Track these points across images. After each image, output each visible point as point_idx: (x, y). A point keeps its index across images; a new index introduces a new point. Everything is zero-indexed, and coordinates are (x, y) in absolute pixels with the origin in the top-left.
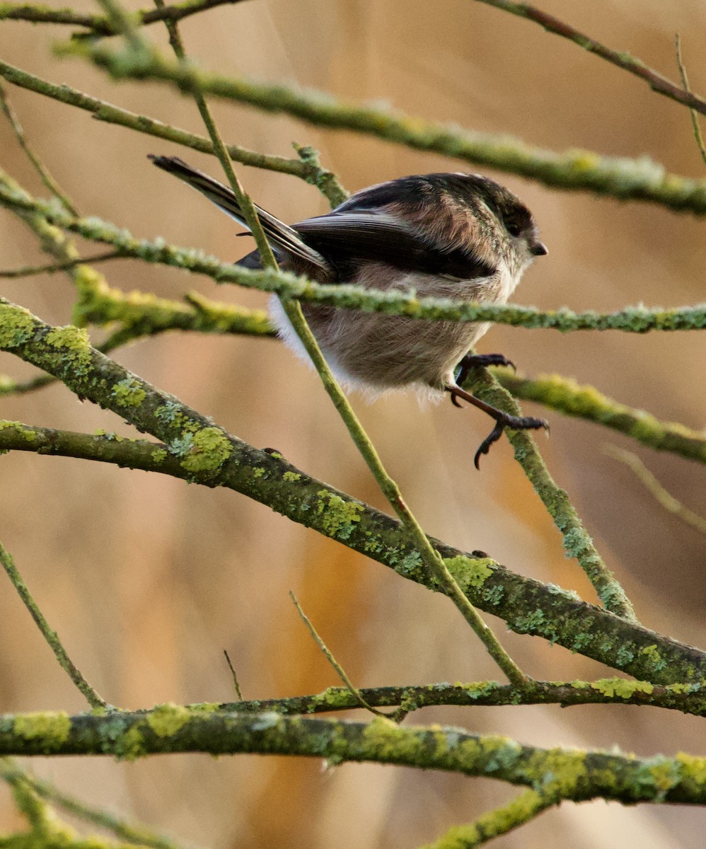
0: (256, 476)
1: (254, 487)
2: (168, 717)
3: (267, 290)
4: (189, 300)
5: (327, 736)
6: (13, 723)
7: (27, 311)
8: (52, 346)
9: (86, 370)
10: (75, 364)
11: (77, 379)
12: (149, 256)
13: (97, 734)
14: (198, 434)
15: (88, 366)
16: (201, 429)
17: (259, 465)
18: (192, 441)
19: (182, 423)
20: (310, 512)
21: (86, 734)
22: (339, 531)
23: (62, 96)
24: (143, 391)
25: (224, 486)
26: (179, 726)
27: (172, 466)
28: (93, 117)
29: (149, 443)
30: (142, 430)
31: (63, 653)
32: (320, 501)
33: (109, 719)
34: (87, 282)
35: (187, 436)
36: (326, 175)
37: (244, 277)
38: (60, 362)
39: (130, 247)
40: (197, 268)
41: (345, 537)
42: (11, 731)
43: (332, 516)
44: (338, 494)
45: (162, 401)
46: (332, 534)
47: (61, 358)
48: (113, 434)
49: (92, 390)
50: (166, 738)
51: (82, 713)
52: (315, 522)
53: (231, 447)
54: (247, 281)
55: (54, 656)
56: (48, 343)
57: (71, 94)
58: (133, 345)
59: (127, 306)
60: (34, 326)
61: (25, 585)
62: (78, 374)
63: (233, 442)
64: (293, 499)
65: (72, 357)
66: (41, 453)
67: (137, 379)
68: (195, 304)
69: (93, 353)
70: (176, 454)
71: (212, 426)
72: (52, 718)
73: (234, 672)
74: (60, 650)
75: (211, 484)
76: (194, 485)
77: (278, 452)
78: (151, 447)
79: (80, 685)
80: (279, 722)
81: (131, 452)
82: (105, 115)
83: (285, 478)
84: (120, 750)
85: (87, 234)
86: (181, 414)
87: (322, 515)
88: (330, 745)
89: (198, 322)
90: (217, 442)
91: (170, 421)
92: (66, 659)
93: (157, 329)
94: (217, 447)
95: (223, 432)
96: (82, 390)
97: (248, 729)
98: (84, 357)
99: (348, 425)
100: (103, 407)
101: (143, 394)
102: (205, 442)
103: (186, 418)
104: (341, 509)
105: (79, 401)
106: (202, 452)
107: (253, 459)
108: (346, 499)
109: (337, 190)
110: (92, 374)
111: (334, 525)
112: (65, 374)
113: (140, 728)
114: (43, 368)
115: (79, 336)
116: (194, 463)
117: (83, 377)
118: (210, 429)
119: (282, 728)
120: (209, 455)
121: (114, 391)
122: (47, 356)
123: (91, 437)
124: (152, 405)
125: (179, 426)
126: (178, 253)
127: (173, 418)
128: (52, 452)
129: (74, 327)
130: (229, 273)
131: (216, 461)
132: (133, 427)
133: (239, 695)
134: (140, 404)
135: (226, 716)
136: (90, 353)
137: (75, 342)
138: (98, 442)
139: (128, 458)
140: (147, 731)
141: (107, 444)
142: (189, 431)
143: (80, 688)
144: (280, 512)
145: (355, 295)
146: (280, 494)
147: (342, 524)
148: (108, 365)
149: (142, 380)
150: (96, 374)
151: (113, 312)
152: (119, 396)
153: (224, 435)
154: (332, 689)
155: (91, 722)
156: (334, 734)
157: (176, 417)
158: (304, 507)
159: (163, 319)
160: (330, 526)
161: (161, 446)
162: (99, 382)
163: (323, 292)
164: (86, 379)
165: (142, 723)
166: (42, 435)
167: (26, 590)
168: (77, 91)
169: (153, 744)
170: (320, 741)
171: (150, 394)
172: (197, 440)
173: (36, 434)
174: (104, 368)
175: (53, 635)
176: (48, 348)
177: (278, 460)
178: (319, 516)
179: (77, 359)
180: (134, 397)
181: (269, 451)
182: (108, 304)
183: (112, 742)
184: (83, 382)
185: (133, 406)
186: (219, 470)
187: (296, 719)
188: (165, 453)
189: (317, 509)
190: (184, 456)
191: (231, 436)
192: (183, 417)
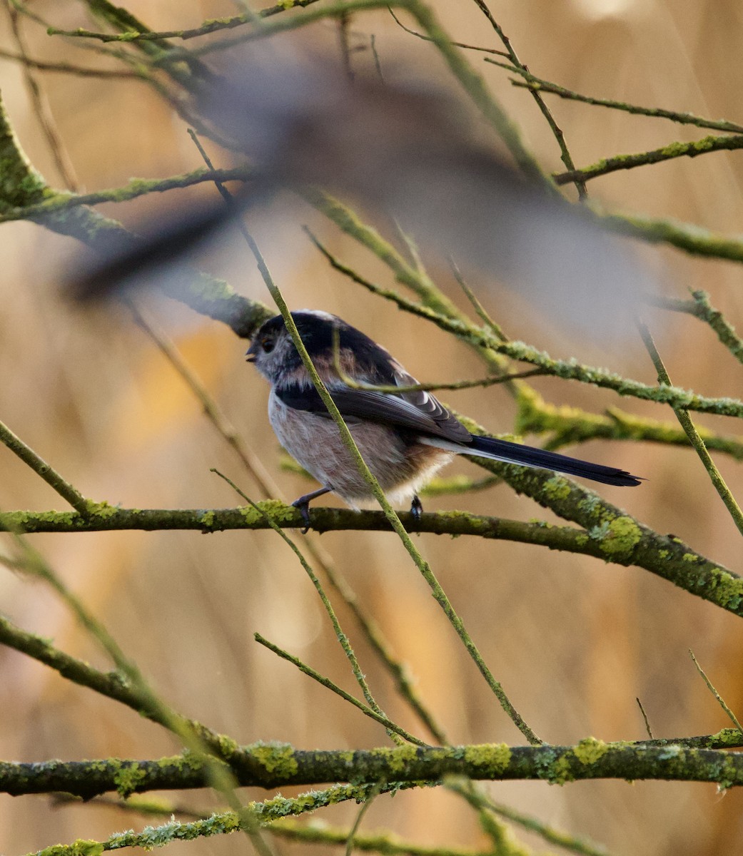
0: (661, 557)
1: (660, 566)
2: (590, 748)
3: (662, 401)
4: (608, 413)
5: (719, 765)
6: (464, 753)
7: (472, 421)
11: (516, 475)
12: (564, 373)
13: (533, 762)
14: (614, 522)
16: (615, 518)
17: (664, 548)
18: (608, 528)
19: (601, 513)
20: (705, 587)
21: (524, 762)
22: (729, 602)
25: (636, 565)
26: (599, 756)
27: (593, 549)
29: (574, 530)
30: (568, 519)
31: (506, 700)
32: (713, 578)
33: (543, 750)
34: (525, 399)
35: (605, 524)
36: (715, 313)
37: (642, 390)
39: (548, 365)
40: (604, 383)
41: (735, 607)
42: (462, 759)
43: (724, 590)
44: (728, 572)
45: (584, 496)
46: (724, 605)
48: (544, 522)
49: (528, 486)
50: (589, 765)
51: (520, 745)
52: (710, 595)
53: (640, 533)
54: (645, 394)
55: (499, 703)
59: (559, 419)
61: (473, 644)
63: (642, 529)
64: (691, 576)
66: (486, 537)
67: (563, 477)
68: (614, 417)
70: (595, 539)
72: (496, 748)
73: (645, 716)
74: (503, 698)
75: (626, 563)
76: (611, 564)
77: (678, 538)
78: (575, 533)
79: (520, 726)
80: (680, 753)
81: (558, 537)
83: (685, 559)
84: (551, 776)
85: (513, 355)
86: (599, 506)
87: (715, 589)
88: (722, 772)
89: (617, 432)
90: (629, 530)
91: (590, 511)
92: (508, 705)
93: (584, 438)
94: (629, 533)
95: (634, 521)
96: (519, 486)
97: (655, 758)
99: (732, 514)
101: (569, 489)
102: (620, 529)
103: (604, 509)
104: (731, 584)
105: (516, 495)
106: (617, 537)
107: (658, 544)
108: (735, 576)
109: (723, 326)
111: (726, 597)
112: (505, 474)
113: (567, 757)
116: (610, 546)
117: (519, 475)
118: (624, 518)
119: (683, 757)
120: (623, 539)
121: (544, 487)
123: (526, 525)
124: (575, 499)
125: (598, 515)
126: (587, 371)
127: (593, 510)
128: (496, 537)
129: (511, 435)
130: (630, 387)
131: (629, 544)
133: (650, 734)
134: (566, 498)
135: (636, 748)
138: (532, 529)
139: (557, 542)
140: (573, 760)
141: (538, 530)
142: (606, 520)
143: (521, 729)
144: (681, 586)
145: (733, 405)
146: (681, 572)
147: (732, 596)
151: (547, 423)
152: (549, 491)
153: (635, 523)
154: (725, 730)
155: (527, 752)
156: (725, 763)
157: (596, 508)
158: (701, 583)
159: (589, 429)
160: (722, 598)
161: (584, 532)
162: (532, 480)
163: (707, 403)
164: (522, 477)
165: (568, 753)
166: (486, 522)
167: (474, 648)
169: (578, 771)
170: (714, 769)
171: (574, 489)
172: (612, 526)
173: (482, 522)
175: (497, 686)
177: (679, 544)
178: (712, 591)
180: (561, 493)
181: (671, 537)
183: (545, 769)
184: (520, 480)
185: (561, 499)
186: (630, 552)
187: (694, 751)
188: (587, 538)
189: (711, 584)
190: (602, 540)
191: (640, 524)
192: (600, 509)
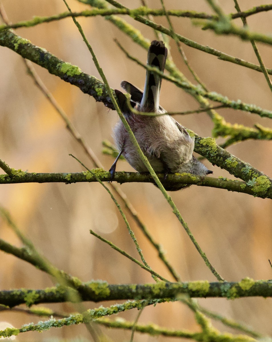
2: (247, 283)
4: (256, 127)
6: (188, 285)
7: (192, 131)
8: (202, 145)
9: (215, 154)
10: (211, 152)
11: (212, 157)
13: (220, 289)
14: (258, 178)
15: (216, 152)
16: (259, 176)
18: (255, 181)
19: (252, 174)
21: (216, 290)
23: (206, 50)
24: (237, 162)
25: (268, 198)
26: (251, 286)
27: (248, 190)
28: (218, 58)
29: (239, 181)
30: (236, 176)
31: (208, 261)
33: (224, 284)
34: (218, 120)
35: (254, 179)
38: (205, 151)
42: (187, 288)
45: (244, 166)
47: (206, 149)
48: (225, 178)
49: (217, 162)
50: (246, 291)
51: (214, 281)
53: (270, 183)
55: (204, 262)
56: (201, 143)
57: (210, 50)
58: (235, 144)
59: (233, 130)
60: (195, 137)
61: (192, 235)
62: (212, 155)
63: (271, 181)
65: (210, 149)
66: (198, 185)
67: (234, 157)
68: (258, 128)
69: (217, 147)
70: (249, 186)
71: (263, 175)
72: (202, 283)
74: (206, 260)
75: (263, 197)
76: (257, 198)
78: (240, 183)
79: (214, 273)
81: (232, 185)
82: (223, 57)
84: (228, 296)
86: (251, 171)
89: (260, 135)
90: (265, 181)
91: (247, 173)
92: (209, 263)
93: (244, 138)
94: (265, 183)
95: (267, 177)
96: (214, 162)
98: (214, 149)
100: (222, 168)
101: (237, 163)
102: (260, 181)
103: (253, 172)
105: (213, 166)
106: (259, 185)
110: (217, 156)
112: (207, 156)
113: (236, 287)
114: (199, 153)
115: (212, 141)
116: (256, 189)
118: (263, 176)
120: (262, 186)
121: (226, 162)
122: (200, 148)
123: (217, 179)
124: (240, 167)
125: (250, 175)
127: (248, 172)
128: (203, 185)
129: (211, 138)
130: (266, 114)
131: (265, 188)
132: (233, 176)
134: (236, 167)
136: (216, 147)
137: (211, 143)
138: (220, 181)
139: (231, 187)
140: (239, 288)
141: (223, 182)
142: (254, 177)
143: (214, 274)
148: (223, 151)
149: (236, 158)
150: (219, 155)
151: (227, 132)
152: (228, 164)
155: (217, 285)
157: (249, 171)
159: (246, 135)
161: (244, 183)
162: (220, 158)
164: (215, 157)
165: (237, 285)
166: (199, 179)
168: (212, 48)
169: (241, 293)
171: (239, 163)
172: (257, 180)
173: (196, 178)
174: (222, 153)
175: (203, 254)
176: (201, 146)
179: (212, 149)
180: (233, 164)
182: (225, 129)
183: (226, 292)
184: (214, 158)
185: (233, 167)
186: (266, 192)
188: (245, 185)
190: (252, 186)
191: (270, 179)
192: (252, 172)
